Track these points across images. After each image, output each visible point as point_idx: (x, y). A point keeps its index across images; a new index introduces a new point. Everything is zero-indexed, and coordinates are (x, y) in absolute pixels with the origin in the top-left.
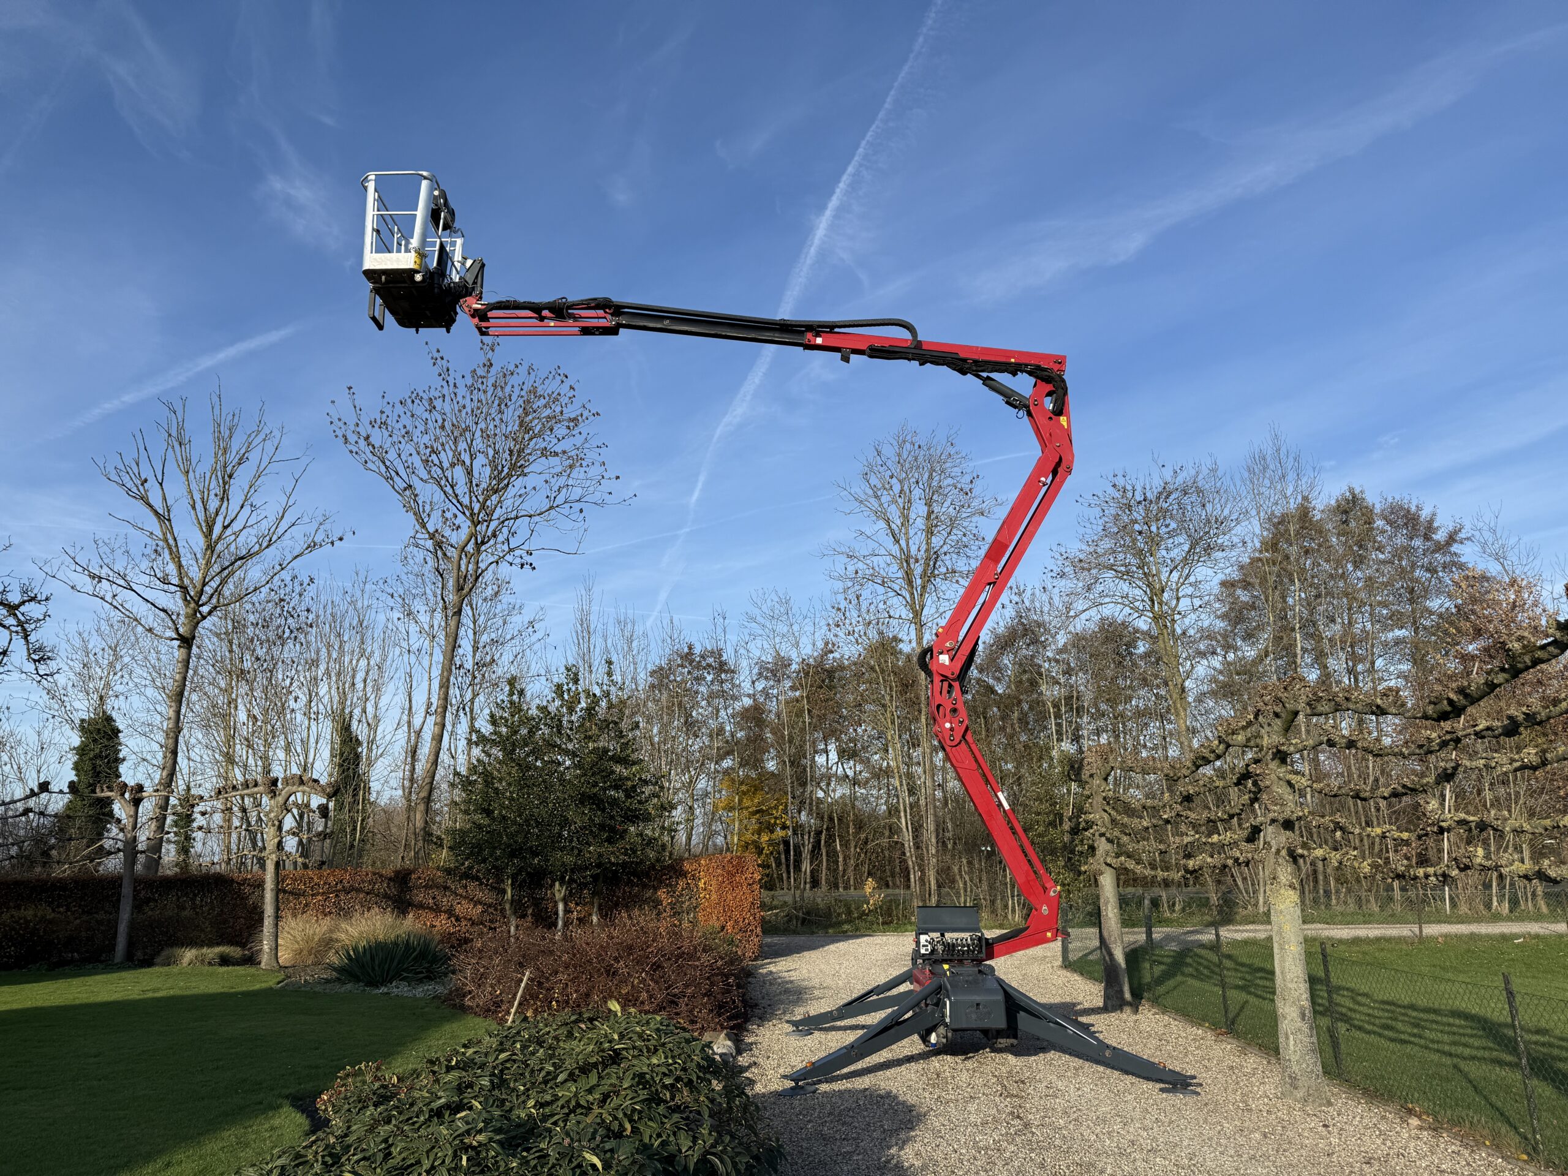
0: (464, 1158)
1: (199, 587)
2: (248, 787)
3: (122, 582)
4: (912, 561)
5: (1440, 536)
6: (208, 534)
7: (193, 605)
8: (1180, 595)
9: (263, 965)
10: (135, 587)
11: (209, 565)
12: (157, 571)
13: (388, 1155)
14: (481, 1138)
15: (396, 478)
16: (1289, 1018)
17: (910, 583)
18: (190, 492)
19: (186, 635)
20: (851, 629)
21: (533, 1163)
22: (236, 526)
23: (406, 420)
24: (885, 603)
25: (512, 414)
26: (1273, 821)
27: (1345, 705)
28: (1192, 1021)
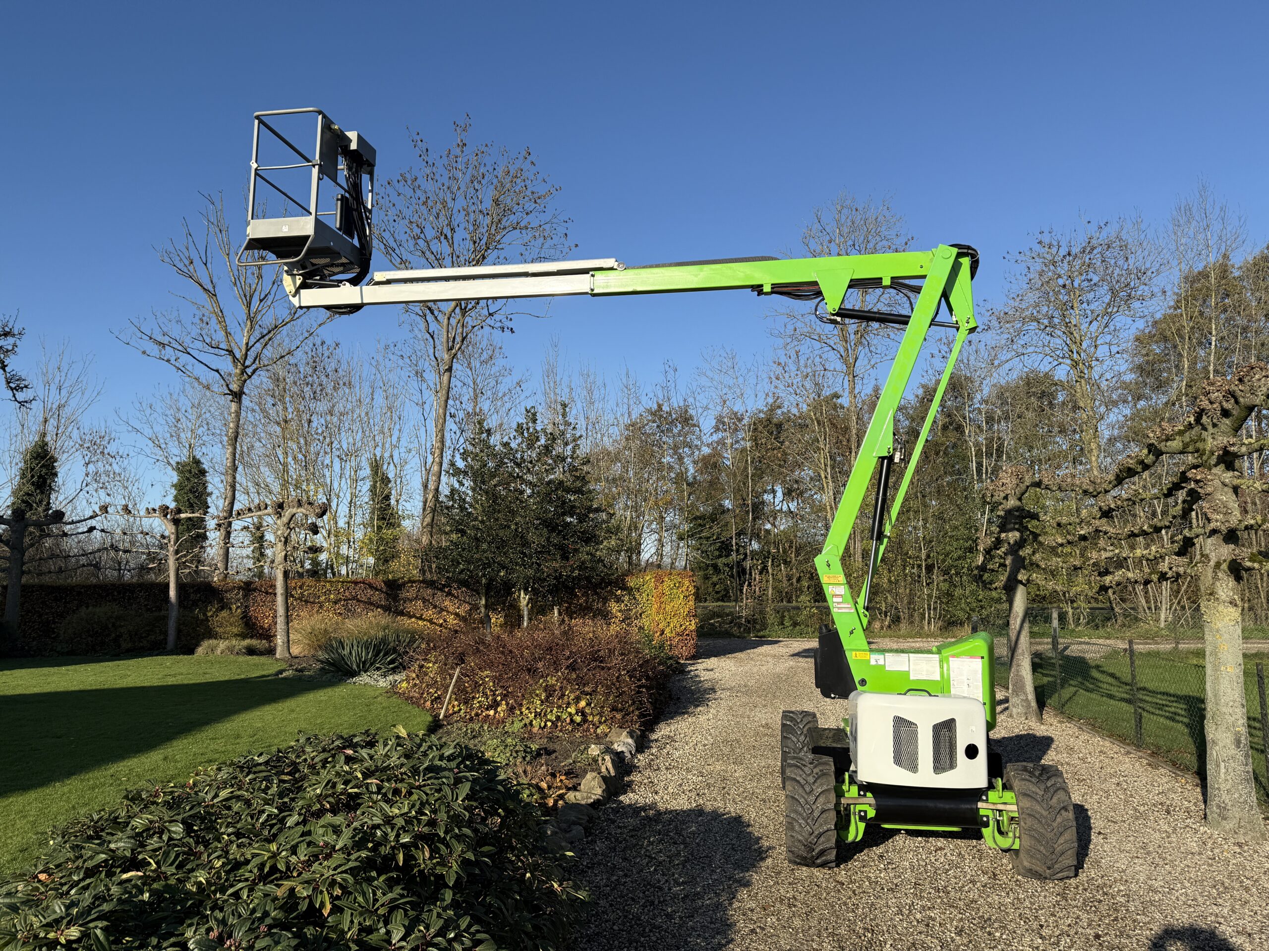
1: (244, 351)
2: (260, 509)
3: (180, 348)
7: (240, 367)
8: (1098, 342)
9: (278, 656)
10: (189, 350)
12: (205, 337)
16: (1221, 744)
17: (844, 338)
19: (235, 391)
20: (790, 381)
24: (821, 357)
26: (1214, 532)
28: (1100, 733)
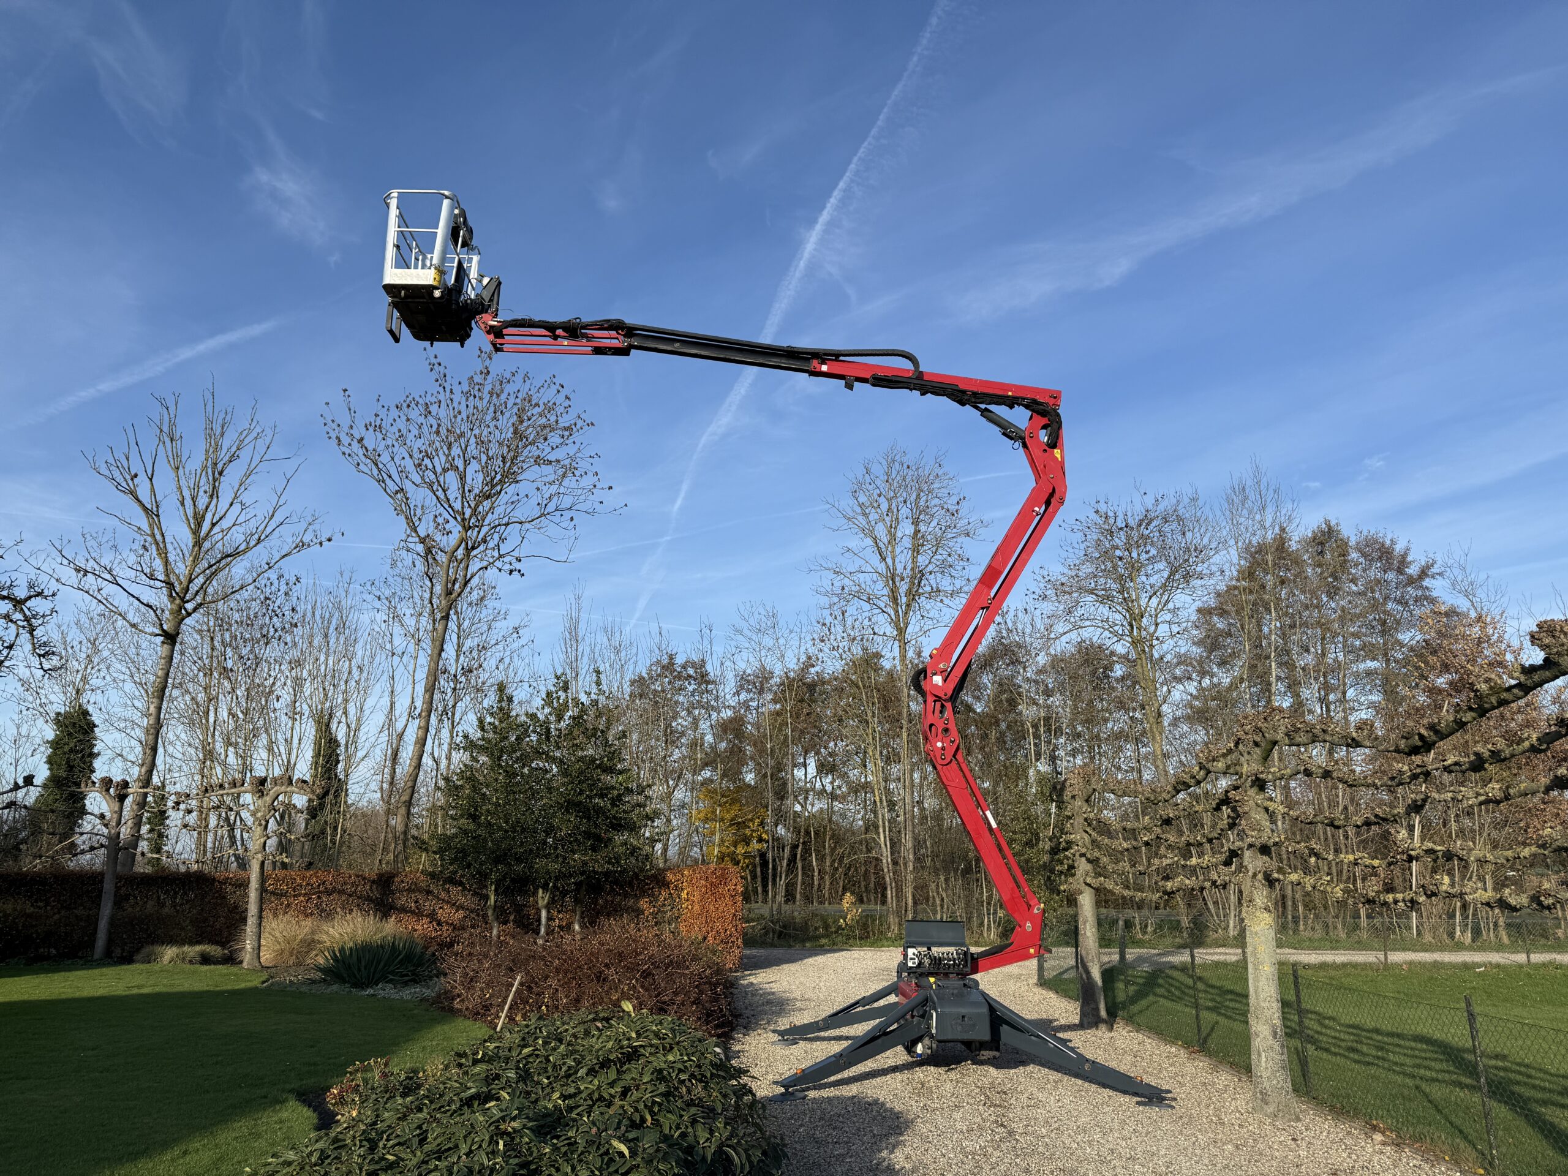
0: (501, 1143)
1: (185, 584)
2: (235, 786)
3: (108, 576)
4: (897, 579)
5: (1413, 570)
6: (196, 532)
7: (178, 601)
8: (1159, 621)
9: (245, 965)
10: (120, 581)
11: (196, 560)
12: (144, 566)
13: (423, 1141)
14: (516, 1124)
15: (388, 481)
16: (1262, 1036)
17: (895, 600)
18: (180, 488)
19: (169, 631)
20: (836, 645)
21: (563, 1150)
22: (225, 524)
23: (401, 424)
24: (870, 620)
25: (507, 421)
26: (1251, 846)
27: (1322, 736)
28: (1165, 1040)
